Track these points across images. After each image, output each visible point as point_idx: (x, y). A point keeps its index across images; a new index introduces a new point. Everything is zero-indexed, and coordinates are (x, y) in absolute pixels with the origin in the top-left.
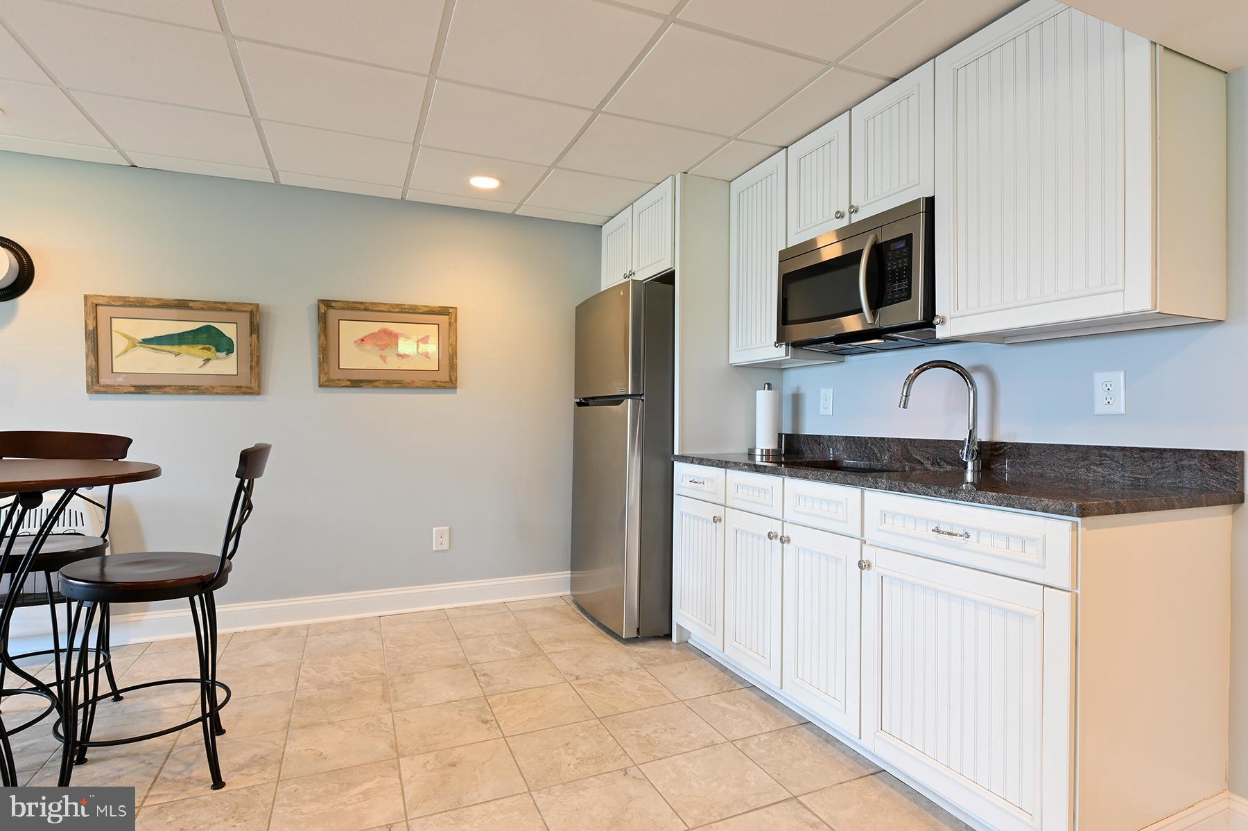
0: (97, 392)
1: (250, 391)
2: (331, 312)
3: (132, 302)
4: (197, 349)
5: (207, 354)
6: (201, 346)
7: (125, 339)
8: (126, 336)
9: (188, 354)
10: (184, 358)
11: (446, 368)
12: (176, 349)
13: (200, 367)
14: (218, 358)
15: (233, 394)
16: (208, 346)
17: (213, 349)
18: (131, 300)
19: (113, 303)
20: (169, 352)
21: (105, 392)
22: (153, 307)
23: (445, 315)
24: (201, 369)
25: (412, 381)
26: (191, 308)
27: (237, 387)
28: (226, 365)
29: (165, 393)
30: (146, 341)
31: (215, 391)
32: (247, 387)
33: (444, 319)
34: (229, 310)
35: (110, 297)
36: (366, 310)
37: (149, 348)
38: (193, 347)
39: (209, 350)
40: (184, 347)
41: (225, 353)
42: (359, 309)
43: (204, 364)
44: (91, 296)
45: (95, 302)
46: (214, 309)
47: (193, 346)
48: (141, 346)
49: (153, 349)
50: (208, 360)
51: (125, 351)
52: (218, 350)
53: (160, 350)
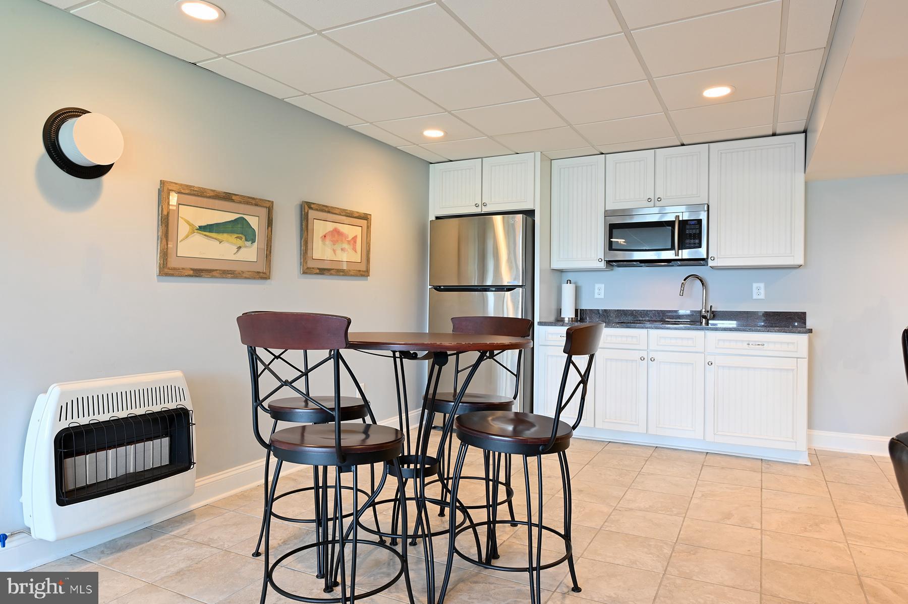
0: (167, 275)
1: (265, 276)
2: (311, 212)
3: (196, 191)
4: (232, 238)
5: (240, 243)
6: (236, 235)
7: (187, 225)
8: (188, 222)
9: (228, 241)
10: (225, 245)
11: (364, 261)
12: (220, 236)
13: (234, 254)
14: (246, 247)
15: (254, 278)
16: (240, 235)
17: (244, 238)
18: (195, 189)
19: (182, 191)
20: (216, 239)
21: (172, 275)
22: (210, 197)
23: (364, 219)
24: (235, 256)
25: (349, 270)
26: (233, 201)
27: (258, 272)
28: (250, 253)
29: (213, 277)
30: (202, 228)
31: (244, 275)
32: (263, 273)
33: (364, 223)
34: (256, 205)
35: (181, 185)
36: (329, 212)
37: (203, 234)
38: (231, 236)
39: (241, 238)
40: (225, 235)
41: (250, 242)
42: (325, 211)
43: (237, 251)
44: (168, 182)
45: (170, 188)
46: (248, 203)
47: (231, 234)
48: (197, 233)
49: (205, 235)
50: (239, 248)
51: (187, 237)
52: (246, 240)
53: (210, 237)
